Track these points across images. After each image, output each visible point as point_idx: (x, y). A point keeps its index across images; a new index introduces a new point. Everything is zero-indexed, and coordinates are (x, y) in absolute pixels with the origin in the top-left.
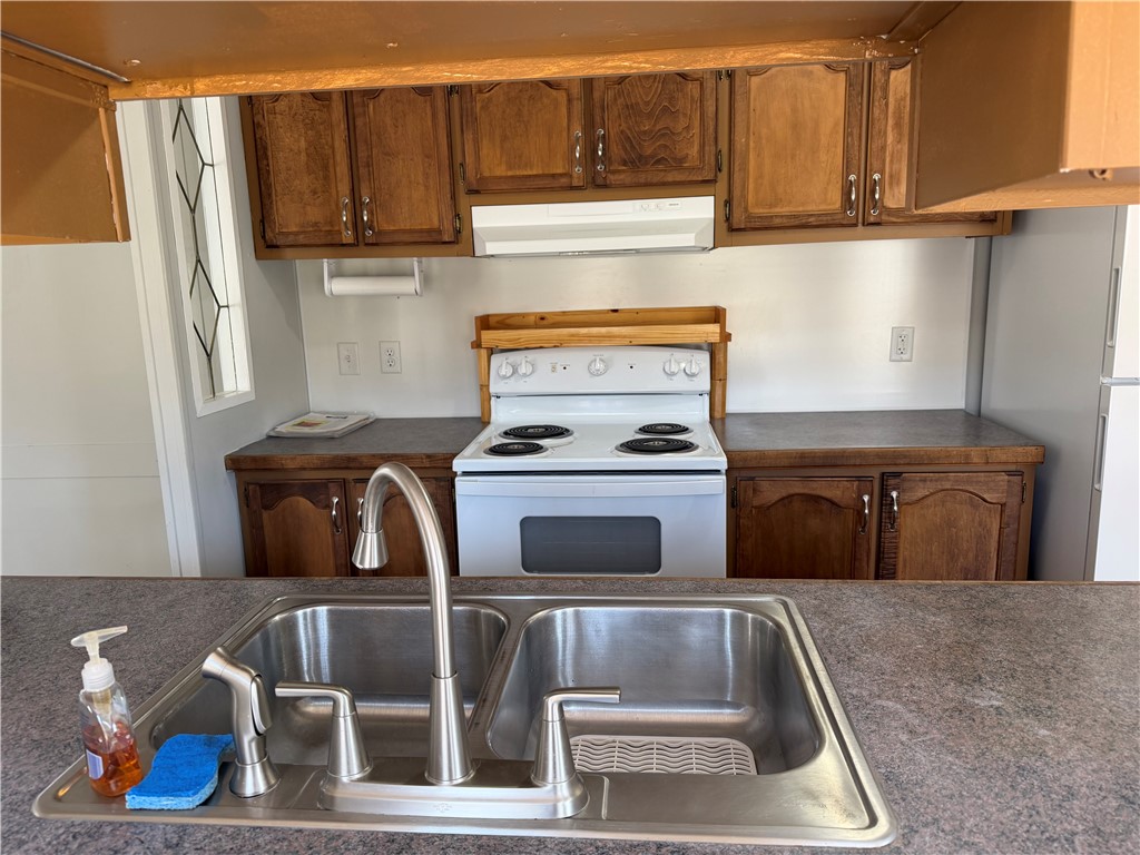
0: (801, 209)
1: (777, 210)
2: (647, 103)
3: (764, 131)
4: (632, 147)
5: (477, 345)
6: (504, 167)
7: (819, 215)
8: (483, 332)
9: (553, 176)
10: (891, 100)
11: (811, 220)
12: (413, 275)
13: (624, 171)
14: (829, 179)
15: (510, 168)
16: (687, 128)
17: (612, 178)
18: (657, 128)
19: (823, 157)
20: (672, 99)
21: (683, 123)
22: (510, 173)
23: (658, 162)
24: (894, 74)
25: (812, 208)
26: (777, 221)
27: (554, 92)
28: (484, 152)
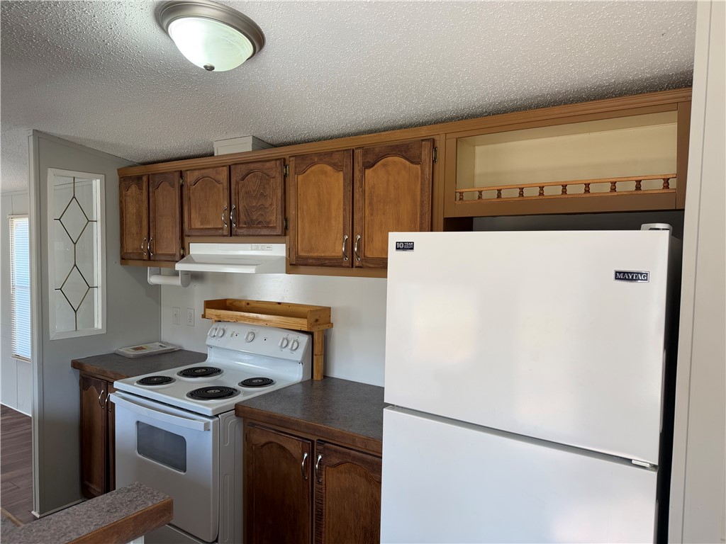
0: (323, 255)
1: (311, 254)
2: (254, 191)
3: (305, 207)
4: (249, 215)
5: (204, 316)
6: (199, 223)
7: (330, 259)
8: (207, 310)
9: (217, 229)
10: (367, 188)
11: (326, 262)
12: (178, 275)
13: (244, 227)
14: (337, 237)
15: (202, 224)
16: (271, 205)
17: (240, 231)
18: (259, 204)
19: (334, 223)
20: (264, 188)
21: (269, 201)
22: (202, 227)
23: (259, 223)
24: (367, 171)
25: (328, 254)
26: (310, 261)
27: (219, 185)
28: (193, 216)
